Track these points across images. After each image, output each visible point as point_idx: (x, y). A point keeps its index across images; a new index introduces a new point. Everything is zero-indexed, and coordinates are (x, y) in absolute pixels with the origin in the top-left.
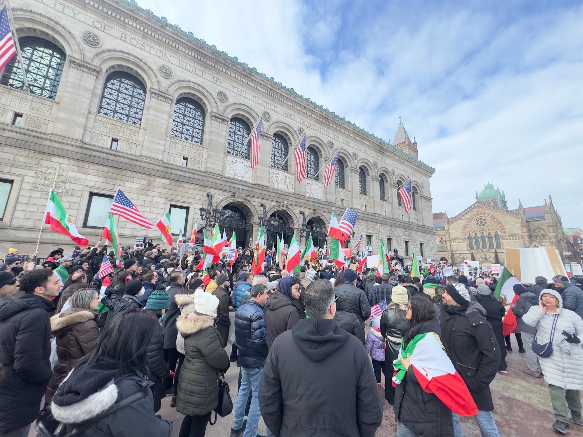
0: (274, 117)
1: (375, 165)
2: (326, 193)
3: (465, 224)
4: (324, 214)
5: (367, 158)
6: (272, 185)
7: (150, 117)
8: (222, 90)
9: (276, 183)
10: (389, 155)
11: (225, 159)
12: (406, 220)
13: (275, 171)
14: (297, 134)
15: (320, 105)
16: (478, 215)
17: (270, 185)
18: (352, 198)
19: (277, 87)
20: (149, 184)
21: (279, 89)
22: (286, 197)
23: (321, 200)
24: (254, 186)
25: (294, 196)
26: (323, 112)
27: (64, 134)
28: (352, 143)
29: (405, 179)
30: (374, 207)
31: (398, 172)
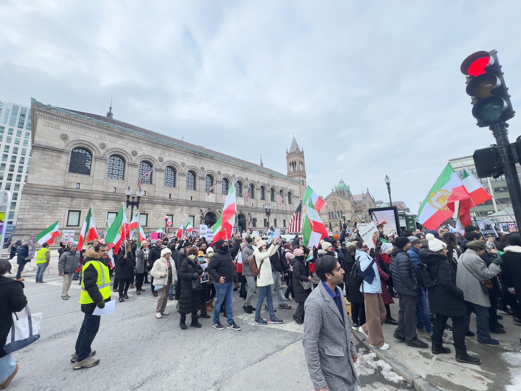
0: (222, 172)
1: (269, 184)
2: (245, 202)
4: (244, 212)
5: (264, 182)
6: (223, 202)
7: (180, 184)
8: (202, 166)
10: (276, 178)
11: (205, 195)
12: (285, 209)
13: (223, 196)
14: (232, 178)
16: (333, 199)
18: (257, 203)
20: (182, 209)
23: (243, 206)
24: (216, 204)
27: (158, 196)
28: (257, 177)
29: (284, 189)
31: (280, 186)
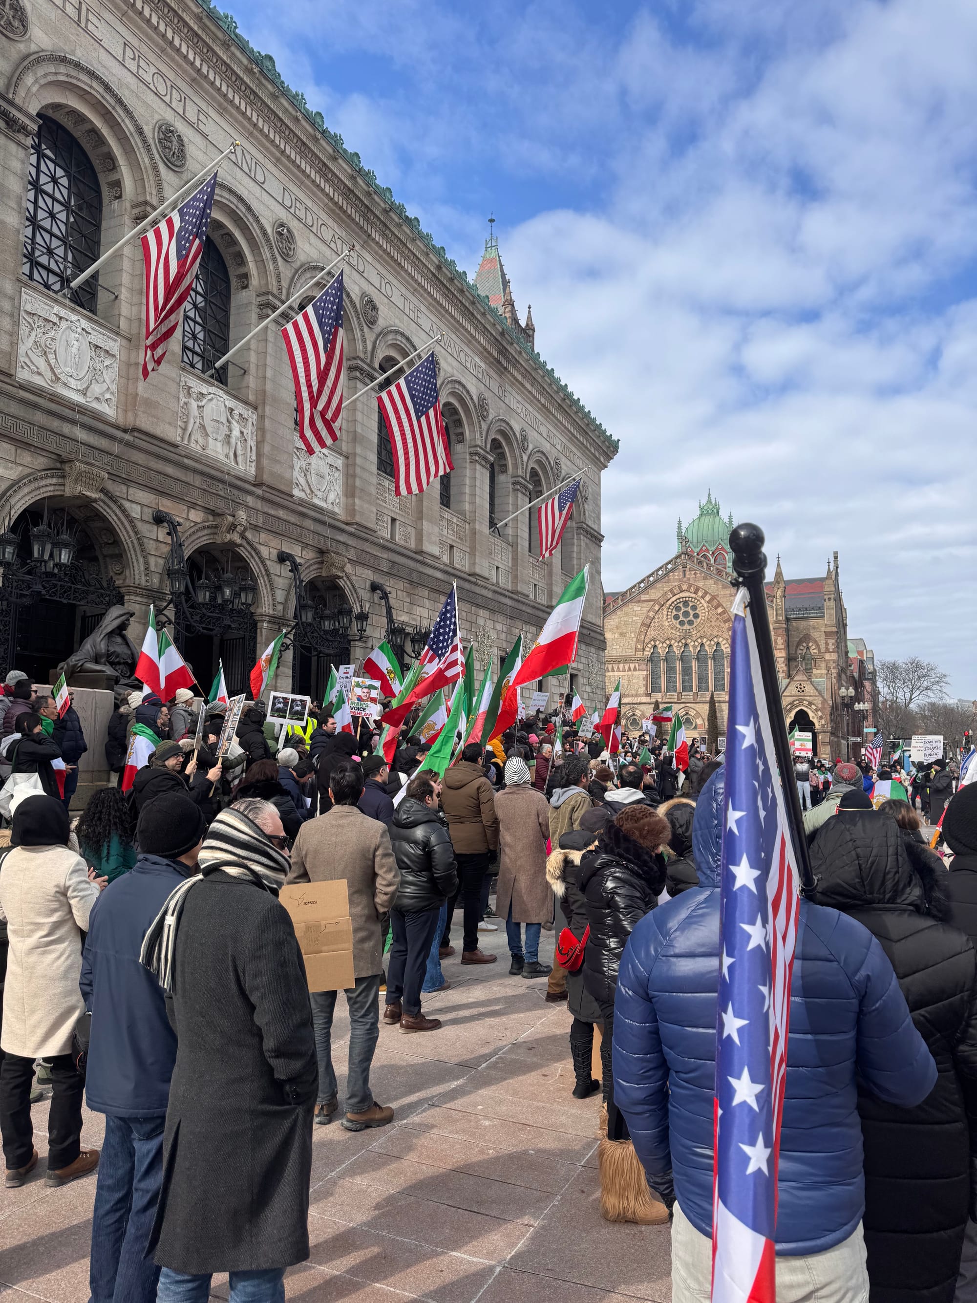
0: (199, 158)
1: (482, 406)
2: (350, 491)
3: (648, 617)
4: (349, 568)
5: (464, 381)
6: (186, 442)
9: (197, 436)
10: (520, 378)
11: (16, 304)
13: (195, 386)
14: (271, 248)
15: (351, 150)
16: (682, 591)
17: (179, 439)
18: (420, 518)
19: (220, 35)
21: (226, 46)
22: (236, 492)
23: (336, 516)
24: (127, 437)
25: (259, 492)
26: (358, 179)
28: (428, 319)
29: (548, 468)
30: (472, 553)
31: (535, 440)
